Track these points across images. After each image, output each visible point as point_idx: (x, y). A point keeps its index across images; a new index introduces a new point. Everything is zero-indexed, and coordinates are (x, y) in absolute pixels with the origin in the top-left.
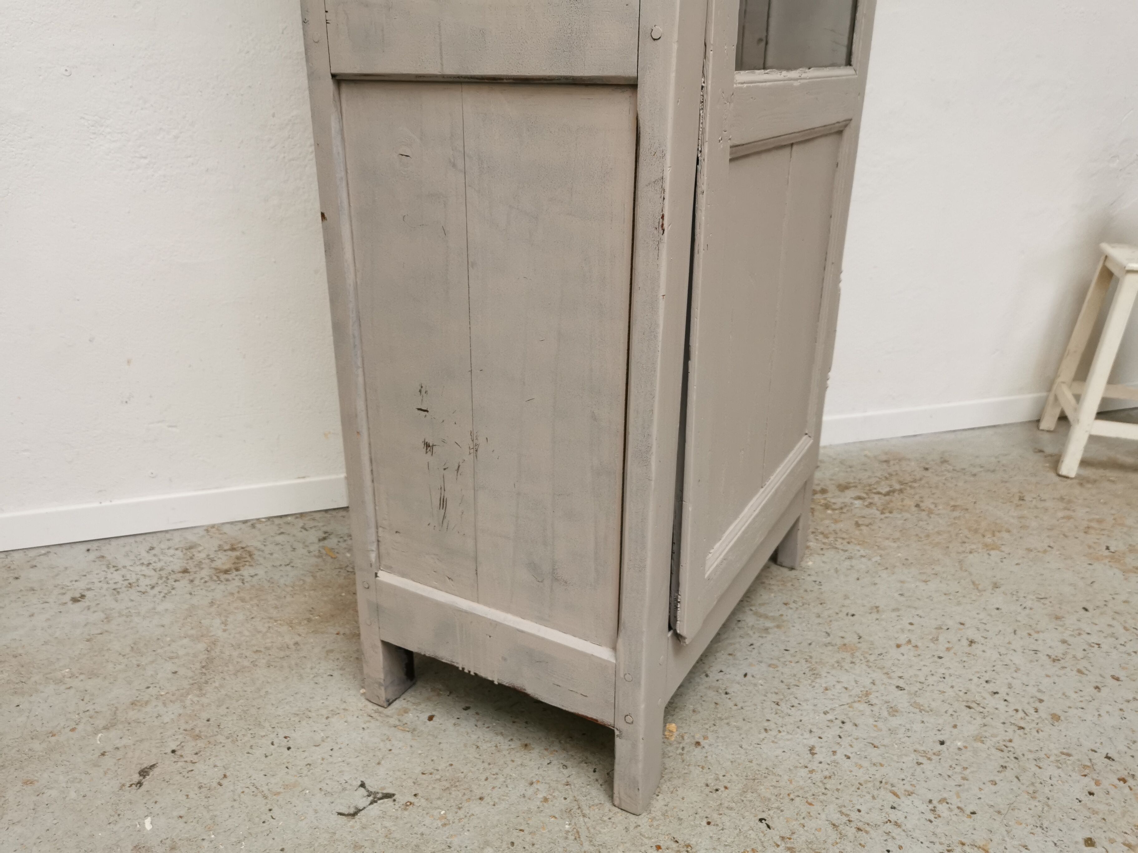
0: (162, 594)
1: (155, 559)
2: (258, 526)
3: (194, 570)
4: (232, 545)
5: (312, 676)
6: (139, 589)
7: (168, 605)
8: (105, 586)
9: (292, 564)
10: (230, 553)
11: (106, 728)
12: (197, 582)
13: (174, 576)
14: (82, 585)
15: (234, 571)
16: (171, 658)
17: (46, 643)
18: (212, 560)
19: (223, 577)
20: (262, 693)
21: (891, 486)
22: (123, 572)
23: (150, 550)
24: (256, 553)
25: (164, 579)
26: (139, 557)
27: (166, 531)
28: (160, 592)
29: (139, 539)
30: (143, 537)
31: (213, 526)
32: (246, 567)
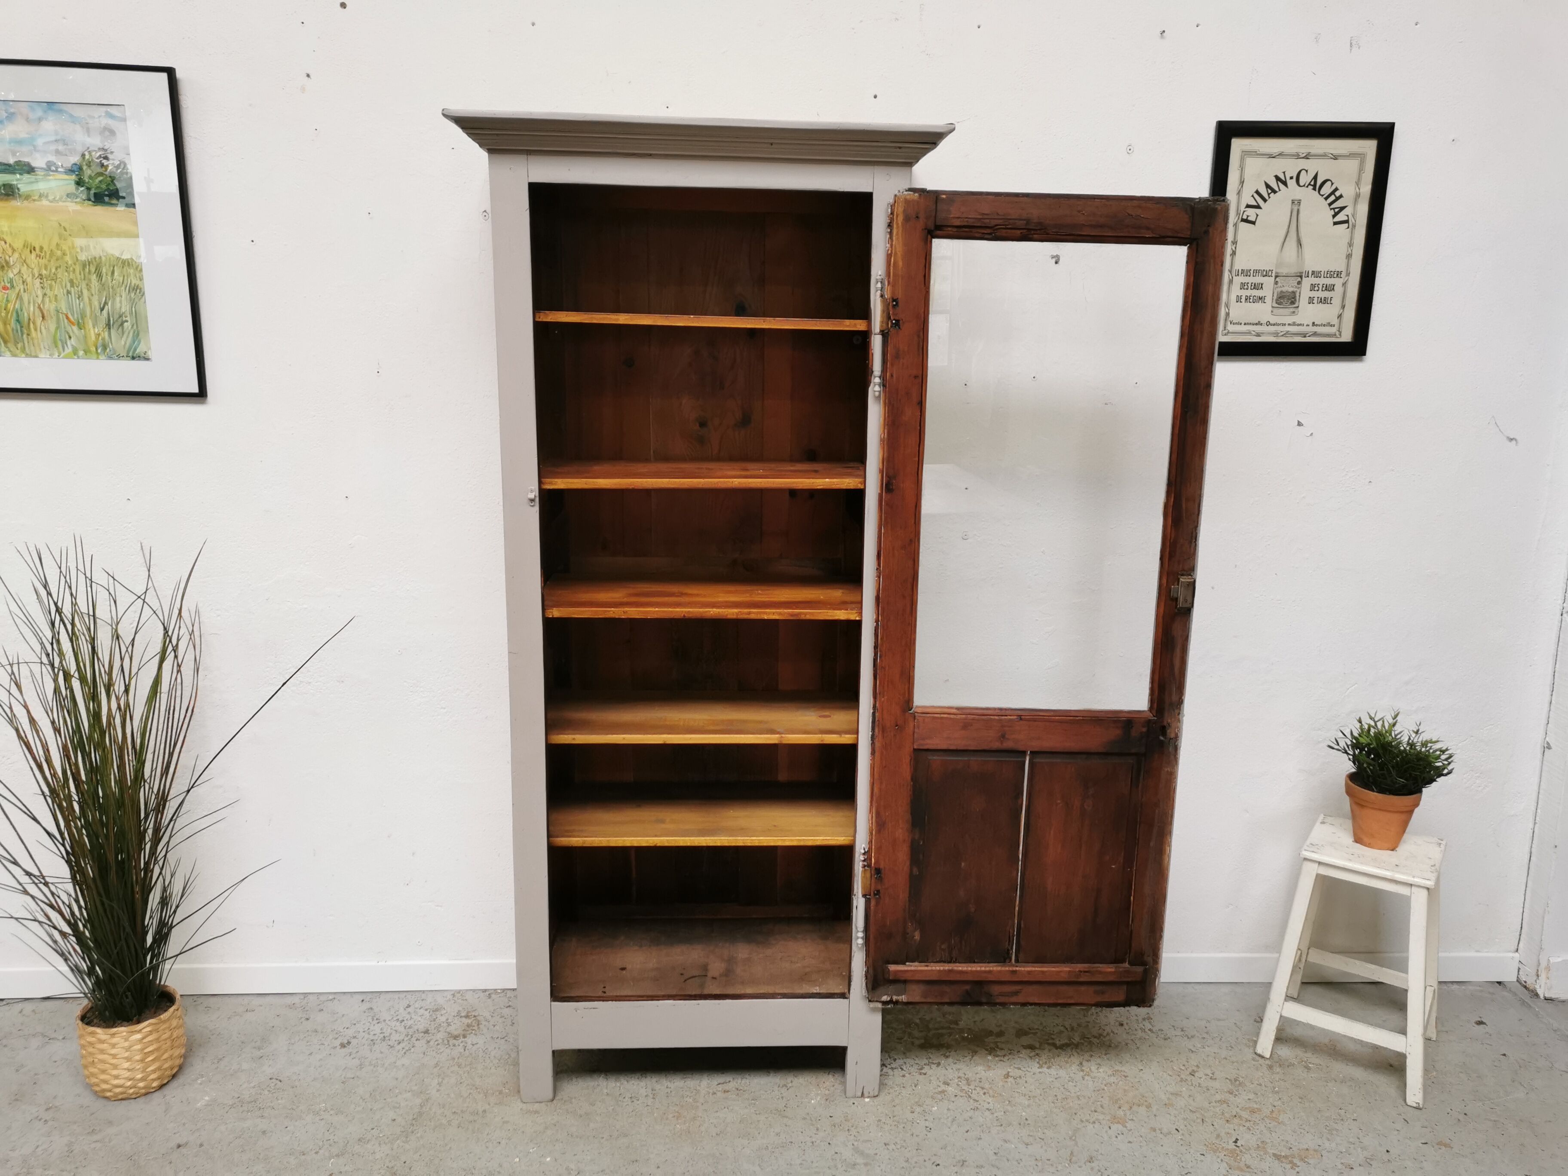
0: (404, 1051)
1: (408, 1017)
2: (493, 996)
3: (433, 1032)
4: (468, 1012)
5: (486, 1140)
6: (390, 1043)
7: (405, 1061)
8: (367, 1036)
9: (506, 1038)
10: (464, 1019)
11: (337, 1156)
12: (431, 1043)
13: (417, 1035)
14: (350, 1033)
15: (461, 1037)
16: (395, 1107)
17: (315, 1079)
18: (449, 1025)
19: (452, 1041)
20: (448, 1147)
21: (1070, 1038)
22: (382, 1025)
23: (407, 1007)
24: (484, 1023)
25: (409, 1037)
26: (397, 1013)
27: (424, 992)
28: (403, 1048)
29: (403, 995)
30: (405, 994)
31: (459, 992)
32: (472, 1035)
